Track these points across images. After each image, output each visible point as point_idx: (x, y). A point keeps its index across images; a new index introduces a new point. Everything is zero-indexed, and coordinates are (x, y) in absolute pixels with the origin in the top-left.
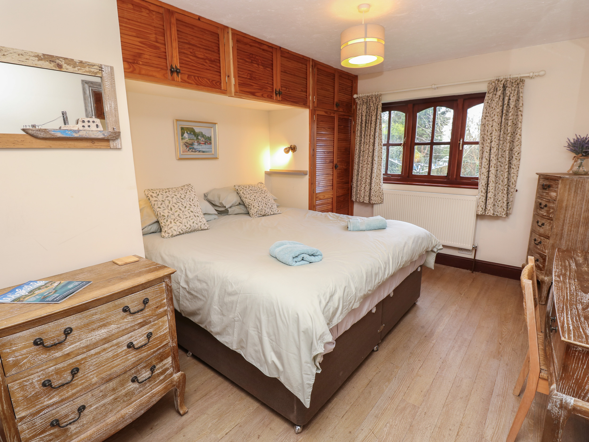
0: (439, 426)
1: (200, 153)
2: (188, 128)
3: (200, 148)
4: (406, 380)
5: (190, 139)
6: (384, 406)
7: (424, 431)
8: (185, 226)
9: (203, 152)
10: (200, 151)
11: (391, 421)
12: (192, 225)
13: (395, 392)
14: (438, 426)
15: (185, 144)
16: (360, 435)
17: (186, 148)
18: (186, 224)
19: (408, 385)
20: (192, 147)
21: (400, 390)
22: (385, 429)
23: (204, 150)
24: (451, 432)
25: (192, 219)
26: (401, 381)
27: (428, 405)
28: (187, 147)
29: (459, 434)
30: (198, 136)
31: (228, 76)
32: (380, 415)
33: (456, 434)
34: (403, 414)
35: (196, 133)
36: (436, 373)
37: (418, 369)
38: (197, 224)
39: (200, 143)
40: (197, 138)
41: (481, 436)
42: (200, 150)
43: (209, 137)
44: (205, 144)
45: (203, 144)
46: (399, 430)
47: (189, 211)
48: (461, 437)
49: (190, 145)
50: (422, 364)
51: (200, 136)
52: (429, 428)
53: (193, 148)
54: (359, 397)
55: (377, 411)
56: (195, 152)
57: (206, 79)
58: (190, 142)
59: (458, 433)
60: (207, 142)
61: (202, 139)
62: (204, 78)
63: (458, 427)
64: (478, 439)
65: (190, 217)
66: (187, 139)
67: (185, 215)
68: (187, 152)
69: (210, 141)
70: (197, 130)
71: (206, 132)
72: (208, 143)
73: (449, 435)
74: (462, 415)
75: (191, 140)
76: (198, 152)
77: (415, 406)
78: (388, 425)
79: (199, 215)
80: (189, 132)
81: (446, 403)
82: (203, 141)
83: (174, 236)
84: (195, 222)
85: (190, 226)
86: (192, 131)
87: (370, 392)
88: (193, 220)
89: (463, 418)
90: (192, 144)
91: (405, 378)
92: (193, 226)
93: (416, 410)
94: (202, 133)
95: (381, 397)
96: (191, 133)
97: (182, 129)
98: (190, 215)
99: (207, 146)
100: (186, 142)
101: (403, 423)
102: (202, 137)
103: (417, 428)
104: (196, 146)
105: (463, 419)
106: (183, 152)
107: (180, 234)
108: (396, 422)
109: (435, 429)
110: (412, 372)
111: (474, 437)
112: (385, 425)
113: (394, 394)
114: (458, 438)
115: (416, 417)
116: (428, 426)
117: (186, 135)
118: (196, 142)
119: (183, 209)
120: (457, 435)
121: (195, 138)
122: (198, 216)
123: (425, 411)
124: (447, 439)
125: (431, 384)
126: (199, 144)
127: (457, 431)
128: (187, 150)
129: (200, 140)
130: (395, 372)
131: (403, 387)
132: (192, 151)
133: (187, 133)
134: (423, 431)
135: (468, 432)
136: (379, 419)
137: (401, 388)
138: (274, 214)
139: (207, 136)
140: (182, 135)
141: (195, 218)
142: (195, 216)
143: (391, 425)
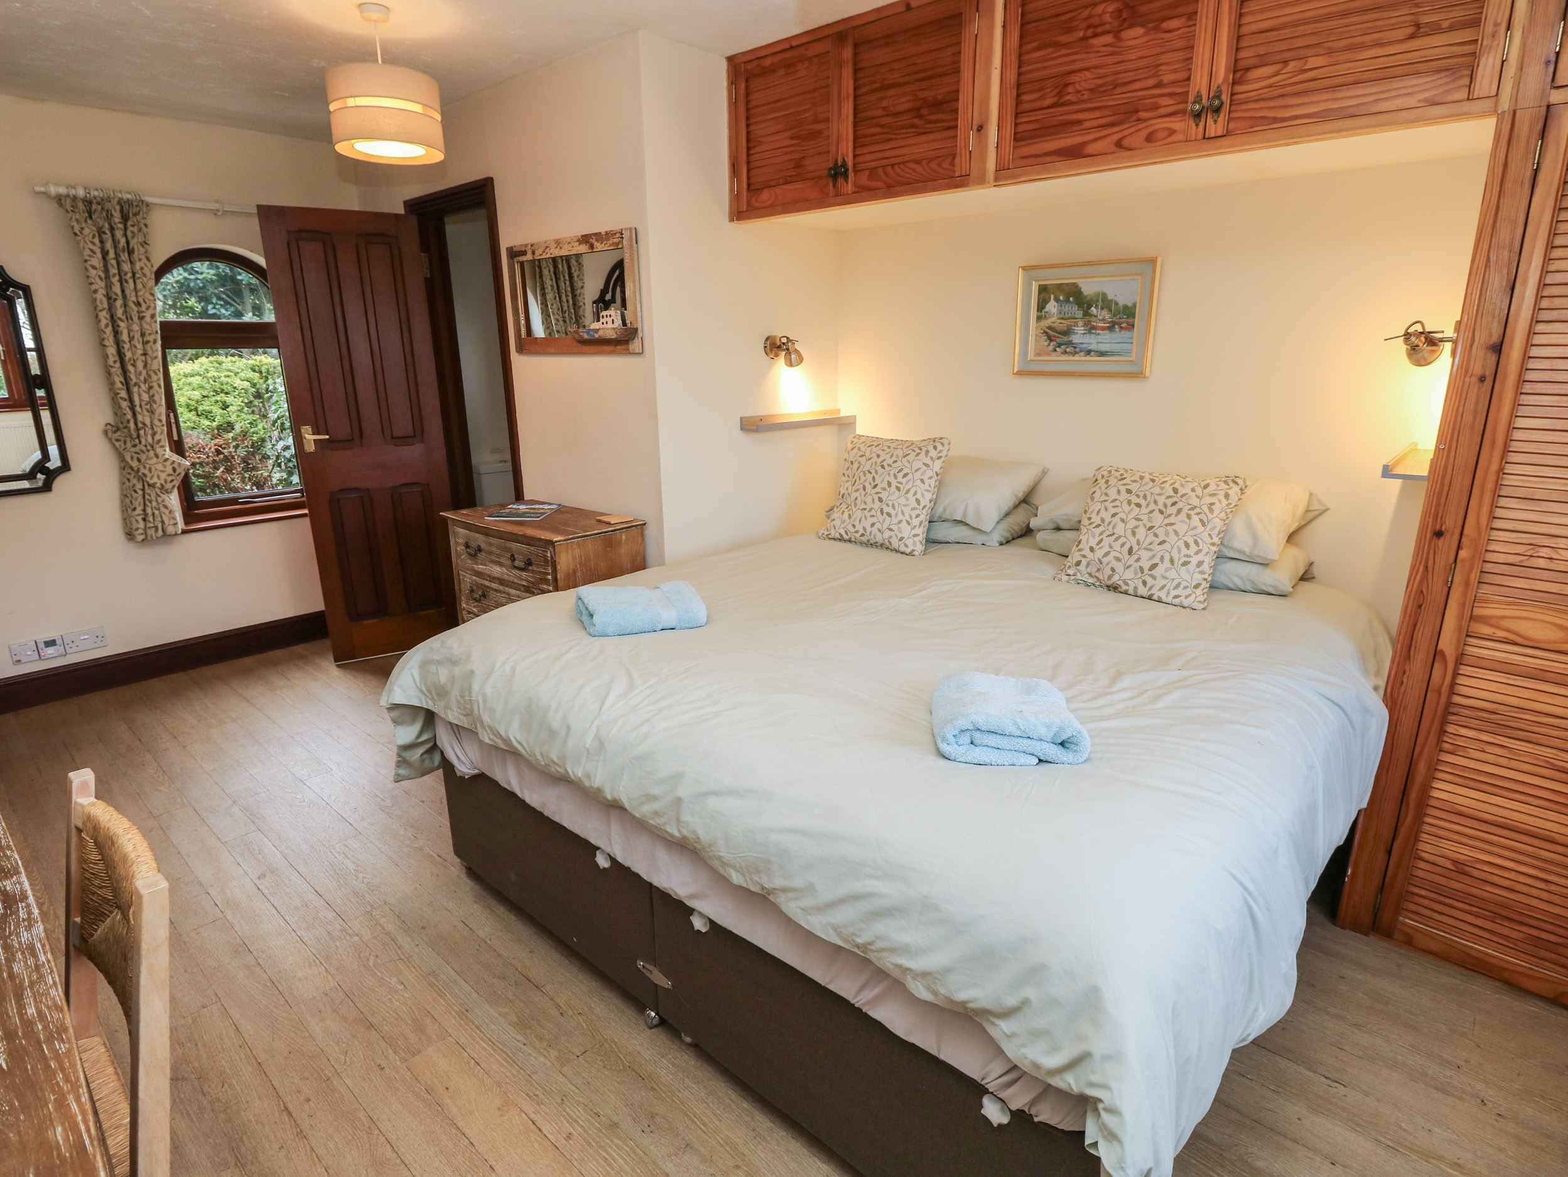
0: (332, 1082)
1: (1088, 358)
2: (1060, 287)
3: (1092, 341)
4: (503, 1066)
5: (1062, 316)
6: (450, 994)
7: (344, 1045)
8: (854, 526)
9: (1102, 354)
10: (1089, 352)
11: (407, 995)
12: (869, 529)
13: (477, 1027)
14: (332, 1079)
15: (1045, 332)
16: (409, 940)
17: (1046, 343)
18: (857, 523)
19: (483, 1065)
20: (1065, 339)
21: (478, 1040)
22: (395, 979)
23: (1103, 348)
24: (302, 1099)
25: (873, 516)
26: (508, 1056)
27: (398, 1085)
28: (1051, 340)
29: (285, 1113)
30: (1089, 306)
31: (980, 128)
32: (433, 980)
33: (291, 1107)
34: (410, 1022)
35: (1086, 297)
36: (493, 1163)
37: (533, 1116)
38: (880, 530)
39: (1094, 328)
40: (1086, 313)
41: (243, 1162)
42: (1093, 347)
43: (1130, 305)
44: (1111, 329)
45: (1103, 329)
46: (377, 1002)
47: (876, 497)
48: (277, 1114)
49: (1060, 333)
50: (551, 1137)
51: (1096, 307)
52: (343, 1057)
53: (1070, 343)
54: (499, 956)
55: (445, 978)
56: (1074, 354)
57: (911, 165)
58: (1061, 325)
59: (290, 1114)
60: (1119, 324)
61: (1105, 314)
62: (907, 162)
63: (299, 1122)
64: (243, 1149)
65: (871, 509)
66: (1053, 319)
67: (865, 503)
68: (1049, 354)
69: (1130, 320)
70: (1088, 289)
71: (1121, 292)
72: (1124, 325)
73: (299, 1092)
74: (321, 1151)
75: (1066, 319)
76: (1082, 354)
77: (414, 1055)
78: (402, 987)
79: (893, 513)
80: (1061, 298)
81: (376, 1132)
82: (1103, 320)
83: (830, 539)
84: (878, 525)
85: (864, 529)
86: (1073, 295)
87: (504, 978)
88: (874, 520)
89: (312, 1150)
90: (1067, 332)
91: (511, 1065)
92: (871, 533)
93: (401, 1052)
94: (1104, 295)
95: (476, 995)
96: (1067, 301)
97: (1043, 289)
98: (872, 506)
99: (1119, 335)
100: (1049, 328)
101: (387, 1014)
102: (1102, 308)
103: (358, 1036)
104: (1079, 336)
105: (308, 1148)
106: (1038, 354)
107: (841, 539)
108: (397, 1003)
109: (332, 1069)
110: (527, 1095)
111: (254, 1143)
112: (405, 983)
113: (473, 1023)
114: (279, 1105)
115: (383, 1044)
116: (348, 1059)
117: (1052, 307)
118: (1080, 323)
119: (869, 488)
120: (286, 1108)
121: (1080, 314)
122: (889, 515)
123: (387, 1071)
124: (296, 1081)
125: (459, 1124)
126: (1091, 329)
127: (294, 1115)
128: (1051, 348)
129: (1093, 319)
130: (545, 1049)
131: (484, 1049)
132: (1065, 352)
133: (1057, 300)
134: (343, 1043)
135: (275, 1137)
136: (423, 976)
137: (484, 1045)
138: (1150, 598)
139: (1121, 303)
140: (1041, 307)
141: (881, 518)
142: (882, 514)
143: (396, 992)
